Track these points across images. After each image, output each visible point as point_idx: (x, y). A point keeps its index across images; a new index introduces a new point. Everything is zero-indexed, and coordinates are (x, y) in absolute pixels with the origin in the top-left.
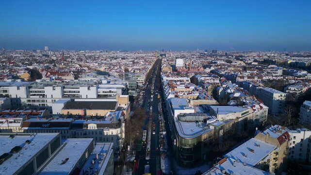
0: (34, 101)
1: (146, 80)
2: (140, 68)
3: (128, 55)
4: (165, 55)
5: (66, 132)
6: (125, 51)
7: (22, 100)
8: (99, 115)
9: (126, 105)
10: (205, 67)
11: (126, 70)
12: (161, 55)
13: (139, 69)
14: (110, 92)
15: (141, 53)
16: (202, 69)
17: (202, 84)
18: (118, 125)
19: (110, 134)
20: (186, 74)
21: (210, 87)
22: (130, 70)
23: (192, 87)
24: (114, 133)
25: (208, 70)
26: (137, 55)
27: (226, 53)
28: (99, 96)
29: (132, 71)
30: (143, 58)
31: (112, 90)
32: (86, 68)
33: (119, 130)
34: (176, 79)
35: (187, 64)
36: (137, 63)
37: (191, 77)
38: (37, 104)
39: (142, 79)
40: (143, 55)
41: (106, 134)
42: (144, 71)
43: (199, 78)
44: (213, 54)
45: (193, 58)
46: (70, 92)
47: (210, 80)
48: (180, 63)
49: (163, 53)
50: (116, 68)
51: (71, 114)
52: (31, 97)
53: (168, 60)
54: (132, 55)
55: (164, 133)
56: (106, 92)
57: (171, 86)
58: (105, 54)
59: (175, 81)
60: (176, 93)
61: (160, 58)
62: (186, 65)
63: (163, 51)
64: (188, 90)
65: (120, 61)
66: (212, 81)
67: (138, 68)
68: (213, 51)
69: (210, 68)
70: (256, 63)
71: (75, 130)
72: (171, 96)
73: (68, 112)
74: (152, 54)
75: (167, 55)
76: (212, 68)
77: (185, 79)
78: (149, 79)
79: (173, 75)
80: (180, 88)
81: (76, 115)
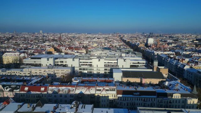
0: (84, 69)
5: (153, 100)
7: (76, 69)
8: (152, 83)
10: (168, 44)
14: (138, 63)
16: (166, 45)
31: (140, 62)
38: (86, 72)
41: (189, 103)
48: (151, 41)
51: (130, 82)
52: (82, 66)
56: (135, 63)
69: (171, 45)
70: (197, 42)
76: (173, 45)
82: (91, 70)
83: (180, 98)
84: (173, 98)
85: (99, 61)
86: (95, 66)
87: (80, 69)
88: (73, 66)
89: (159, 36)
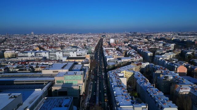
1: (95, 50)
2: (92, 44)
3: (83, 36)
4: (105, 36)
6: (80, 34)
7: (47, 58)
9: (89, 58)
10: (125, 43)
11: (85, 45)
12: (103, 36)
13: (91, 45)
15: (91, 35)
16: (123, 44)
17: (121, 51)
18: (88, 63)
20: (115, 46)
21: (124, 52)
23: (116, 52)
24: (87, 66)
26: (88, 36)
29: (88, 46)
30: (92, 38)
31: (82, 53)
32: (64, 45)
33: (88, 64)
34: (110, 49)
35: (117, 41)
36: (90, 41)
37: (117, 48)
39: (93, 49)
40: (92, 36)
42: (94, 45)
43: (120, 48)
45: (121, 37)
46: (65, 54)
48: (112, 41)
49: (103, 34)
50: (79, 44)
51: (70, 61)
53: (106, 39)
54: (86, 36)
55: (104, 67)
57: (107, 51)
59: (109, 49)
60: (109, 54)
61: (102, 38)
62: (116, 42)
63: (104, 33)
64: (114, 53)
65: (79, 40)
66: (125, 49)
67: (90, 44)
68: (134, 33)
69: (128, 43)
70: (154, 40)
72: (106, 55)
73: (68, 61)
74: (97, 35)
75: (106, 36)
76: (129, 43)
77: (113, 49)
79: (108, 47)
80: (111, 52)
85: (60, 53)
86: (58, 56)
87: (50, 58)
89: (141, 35)
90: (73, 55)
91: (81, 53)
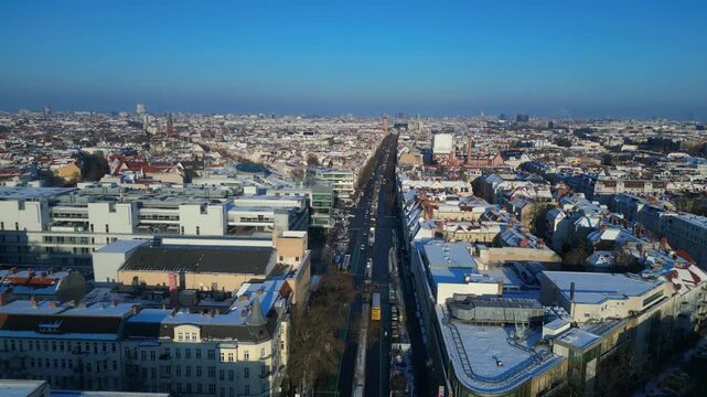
0: (60, 240)
1: (359, 186)
2: (347, 154)
3: (320, 125)
4: (406, 125)
5: (109, 348)
6: (314, 116)
7: (32, 238)
8: (220, 289)
9: (297, 259)
10: (506, 155)
11: (313, 161)
12: (397, 126)
13: (343, 158)
14: (261, 219)
15: (351, 121)
16: (499, 160)
17: (503, 199)
18: (267, 331)
19: (241, 358)
20: (461, 172)
21: (526, 209)
22: (320, 160)
23: (480, 209)
24: (254, 357)
25: (514, 163)
26: (341, 125)
27: (551, 124)
28: (231, 231)
29: (326, 164)
30: (354, 131)
31: (266, 214)
32: (216, 155)
33: (267, 346)
34: (437, 185)
35: (460, 146)
36: (340, 143)
37: (473, 179)
38: (68, 247)
39: (348, 183)
40: (356, 126)
41: (226, 360)
42: (354, 164)
43: (494, 184)
44: (520, 124)
45: (474, 132)
46: (155, 217)
47: (524, 189)
48: (443, 144)
49: (400, 121)
50: (288, 154)
51: (144, 284)
52: (54, 229)
53: (412, 138)
54: (328, 126)
55: (405, 347)
56: (249, 220)
57: (424, 204)
58: (268, 123)
59: (433, 191)
60: (438, 224)
61: (395, 131)
62: (457, 149)
63: (401, 116)
64: (467, 215)
65: (299, 139)
66: (532, 194)
67: (341, 154)
68: (519, 118)
69: (518, 158)
70: (633, 148)
71: (135, 344)
72: (424, 234)
73: (136, 278)
74: (376, 123)
75: (410, 127)
76: (525, 159)
77: (458, 185)
78: (365, 183)
79: (427, 175)
80: (449, 210)
81: (157, 288)
82: (87, 243)
83: (199, 340)
84: (176, 339)
85: (112, 210)
86: (100, 228)
87: (49, 239)
88: (21, 229)
89: (547, 125)
90: (199, 224)
91: (255, 214)
